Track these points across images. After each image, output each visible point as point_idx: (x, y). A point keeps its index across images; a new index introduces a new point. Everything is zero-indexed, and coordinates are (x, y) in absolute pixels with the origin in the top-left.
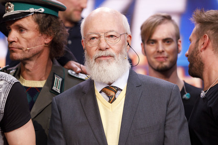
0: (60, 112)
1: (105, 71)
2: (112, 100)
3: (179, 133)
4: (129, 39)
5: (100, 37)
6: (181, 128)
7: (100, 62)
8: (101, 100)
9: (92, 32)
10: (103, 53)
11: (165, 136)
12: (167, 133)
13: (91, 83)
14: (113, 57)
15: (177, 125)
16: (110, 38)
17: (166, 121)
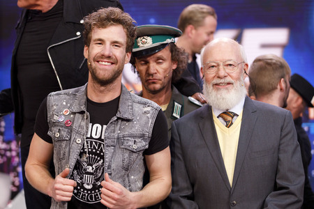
0: (179, 135)
1: (223, 99)
2: (229, 125)
3: (292, 156)
4: (245, 67)
5: (218, 65)
6: (294, 152)
7: (218, 89)
8: (219, 124)
9: (211, 61)
10: (222, 81)
11: (279, 159)
12: (281, 156)
13: (209, 108)
14: (232, 84)
15: (291, 149)
16: (229, 67)
17: (280, 145)
